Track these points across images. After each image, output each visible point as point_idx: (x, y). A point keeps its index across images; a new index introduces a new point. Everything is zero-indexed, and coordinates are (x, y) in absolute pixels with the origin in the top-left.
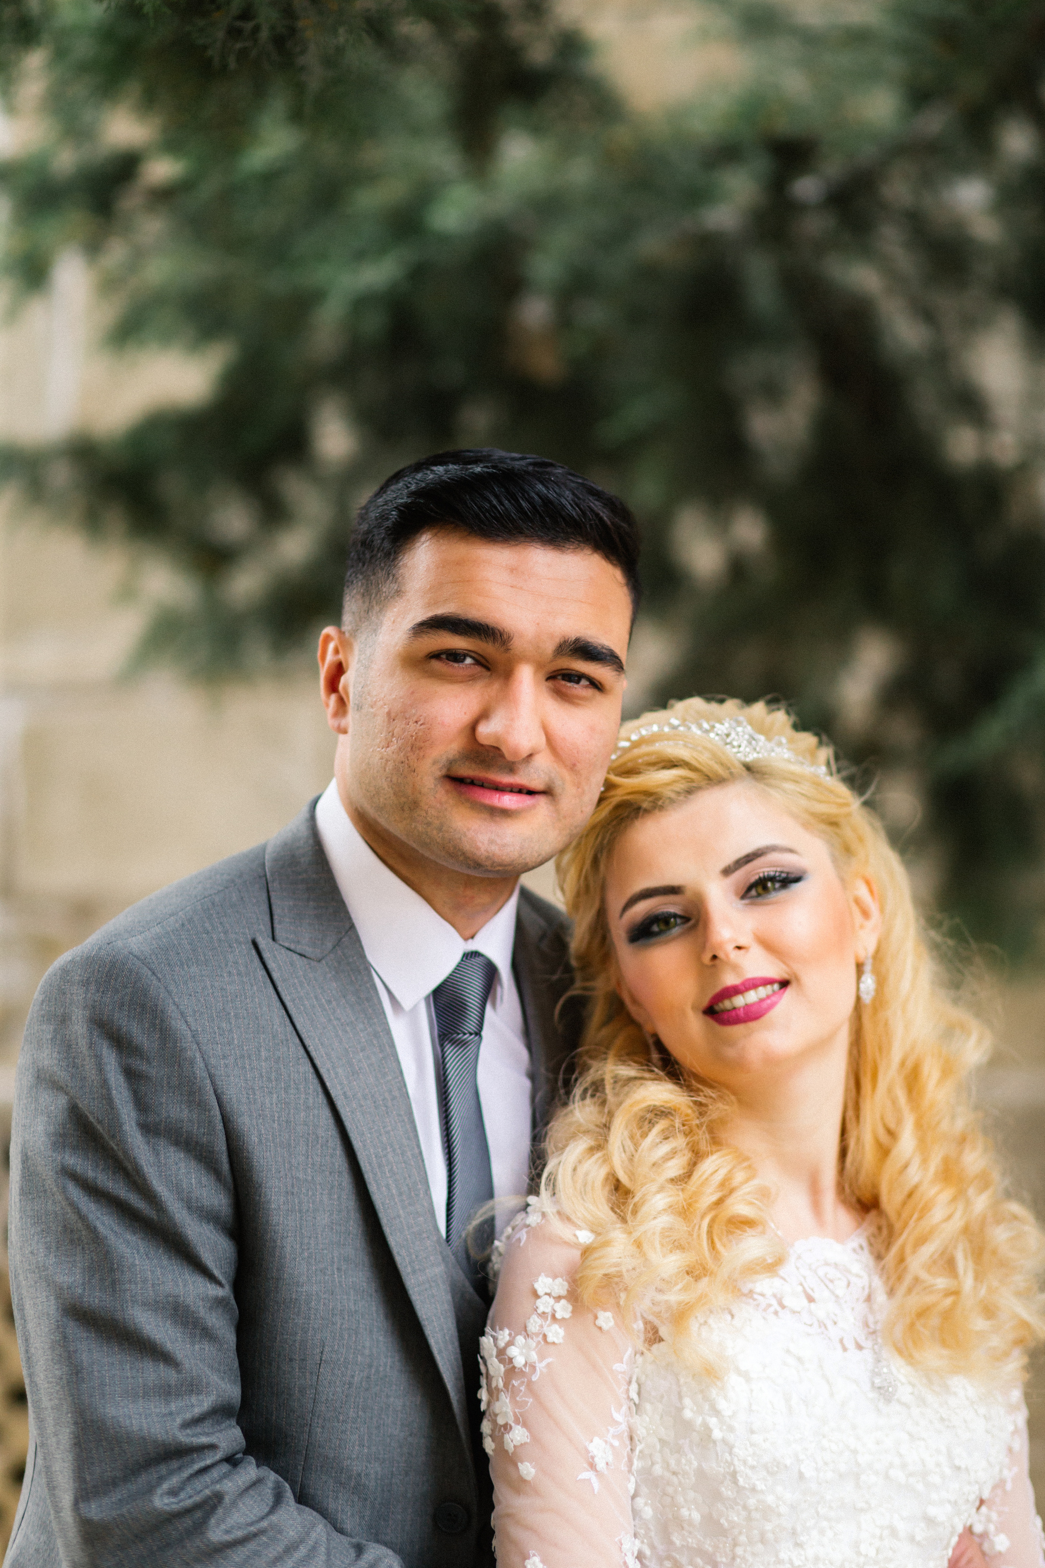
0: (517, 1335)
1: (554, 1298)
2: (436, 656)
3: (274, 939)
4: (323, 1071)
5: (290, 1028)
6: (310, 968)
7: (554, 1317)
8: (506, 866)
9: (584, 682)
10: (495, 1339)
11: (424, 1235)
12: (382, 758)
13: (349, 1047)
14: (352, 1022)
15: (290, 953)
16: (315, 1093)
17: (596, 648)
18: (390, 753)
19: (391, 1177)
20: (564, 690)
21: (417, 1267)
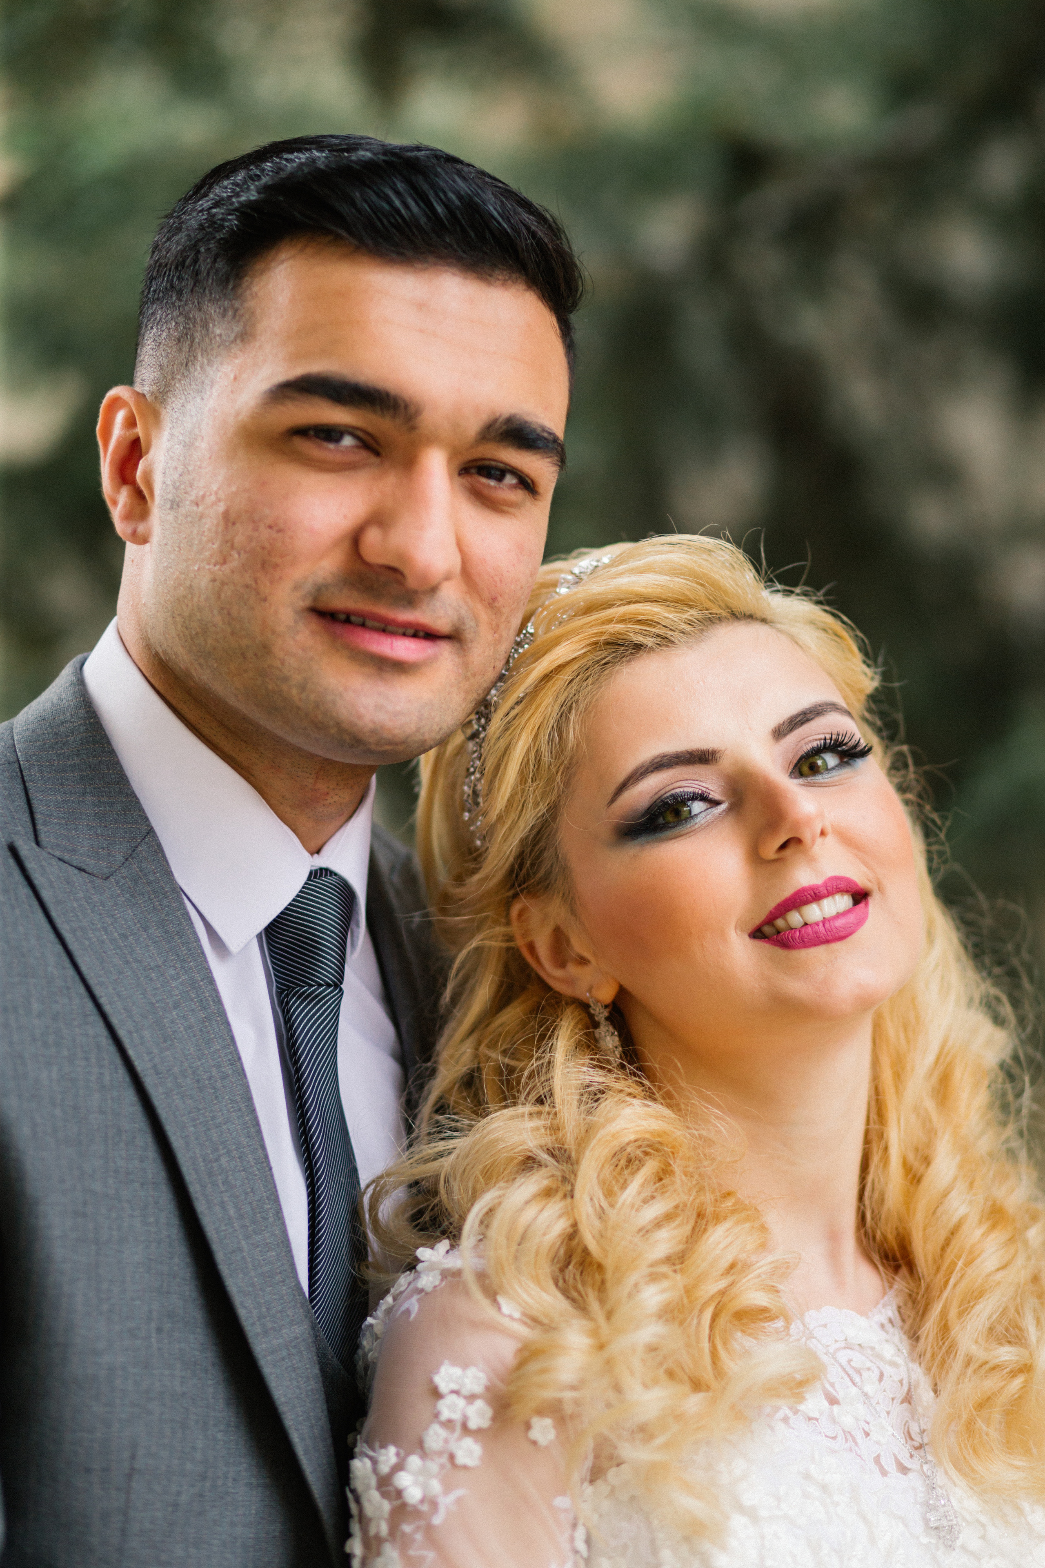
0: (408, 1454)
1: (465, 1397)
2: (302, 432)
3: (38, 843)
4: (122, 1033)
5: (71, 972)
6: (94, 888)
7: (465, 1427)
8: (396, 744)
9: (510, 480)
10: (374, 1462)
11: (278, 1278)
12: (214, 580)
13: (158, 1002)
14: (158, 966)
15: (61, 863)
16: (112, 1067)
17: (534, 430)
18: (228, 571)
19: (226, 1191)
20: (486, 491)
21: (269, 1325)
